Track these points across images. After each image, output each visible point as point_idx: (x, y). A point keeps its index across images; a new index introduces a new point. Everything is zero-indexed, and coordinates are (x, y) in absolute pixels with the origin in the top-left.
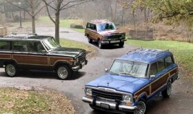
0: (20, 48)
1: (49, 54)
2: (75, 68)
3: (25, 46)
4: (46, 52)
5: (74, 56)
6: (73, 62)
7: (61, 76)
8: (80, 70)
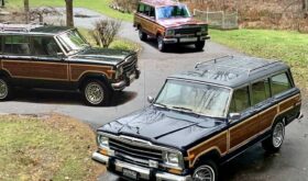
0: (16, 49)
1: (70, 59)
2: (118, 84)
3: (26, 46)
4: (63, 56)
5: (115, 63)
6: (114, 75)
7: (92, 99)
8: (126, 89)
